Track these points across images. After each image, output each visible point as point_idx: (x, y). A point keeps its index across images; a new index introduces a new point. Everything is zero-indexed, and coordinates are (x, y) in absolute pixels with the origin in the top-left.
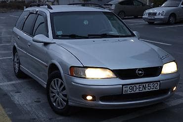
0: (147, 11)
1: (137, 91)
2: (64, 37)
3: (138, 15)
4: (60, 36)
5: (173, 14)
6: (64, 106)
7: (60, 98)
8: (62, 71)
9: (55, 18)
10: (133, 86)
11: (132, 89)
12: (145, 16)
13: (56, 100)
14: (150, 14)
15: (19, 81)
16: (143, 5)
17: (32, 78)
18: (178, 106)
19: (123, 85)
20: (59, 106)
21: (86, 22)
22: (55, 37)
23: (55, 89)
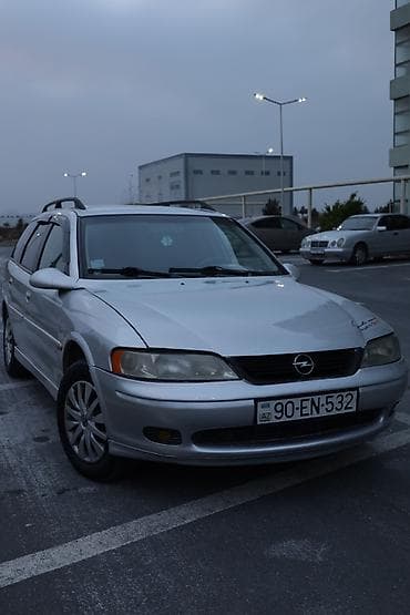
0: (309, 239)
1: (297, 416)
2: (106, 273)
3: (289, 247)
4: (97, 270)
5: (361, 245)
6: (101, 455)
7: (90, 431)
8: (91, 362)
9: (88, 229)
10: (284, 402)
11: (283, 411)
12: (306, 248)
13: (79, 439)
14: (314, 244)
15: (11, 385)
16: (300, 228)
17: (34, 377)
18: (398, 452)
19: (257, 400)
20: (87, 455)
21: (166, 242)
22: (86, 273)
23: (78, 411)
